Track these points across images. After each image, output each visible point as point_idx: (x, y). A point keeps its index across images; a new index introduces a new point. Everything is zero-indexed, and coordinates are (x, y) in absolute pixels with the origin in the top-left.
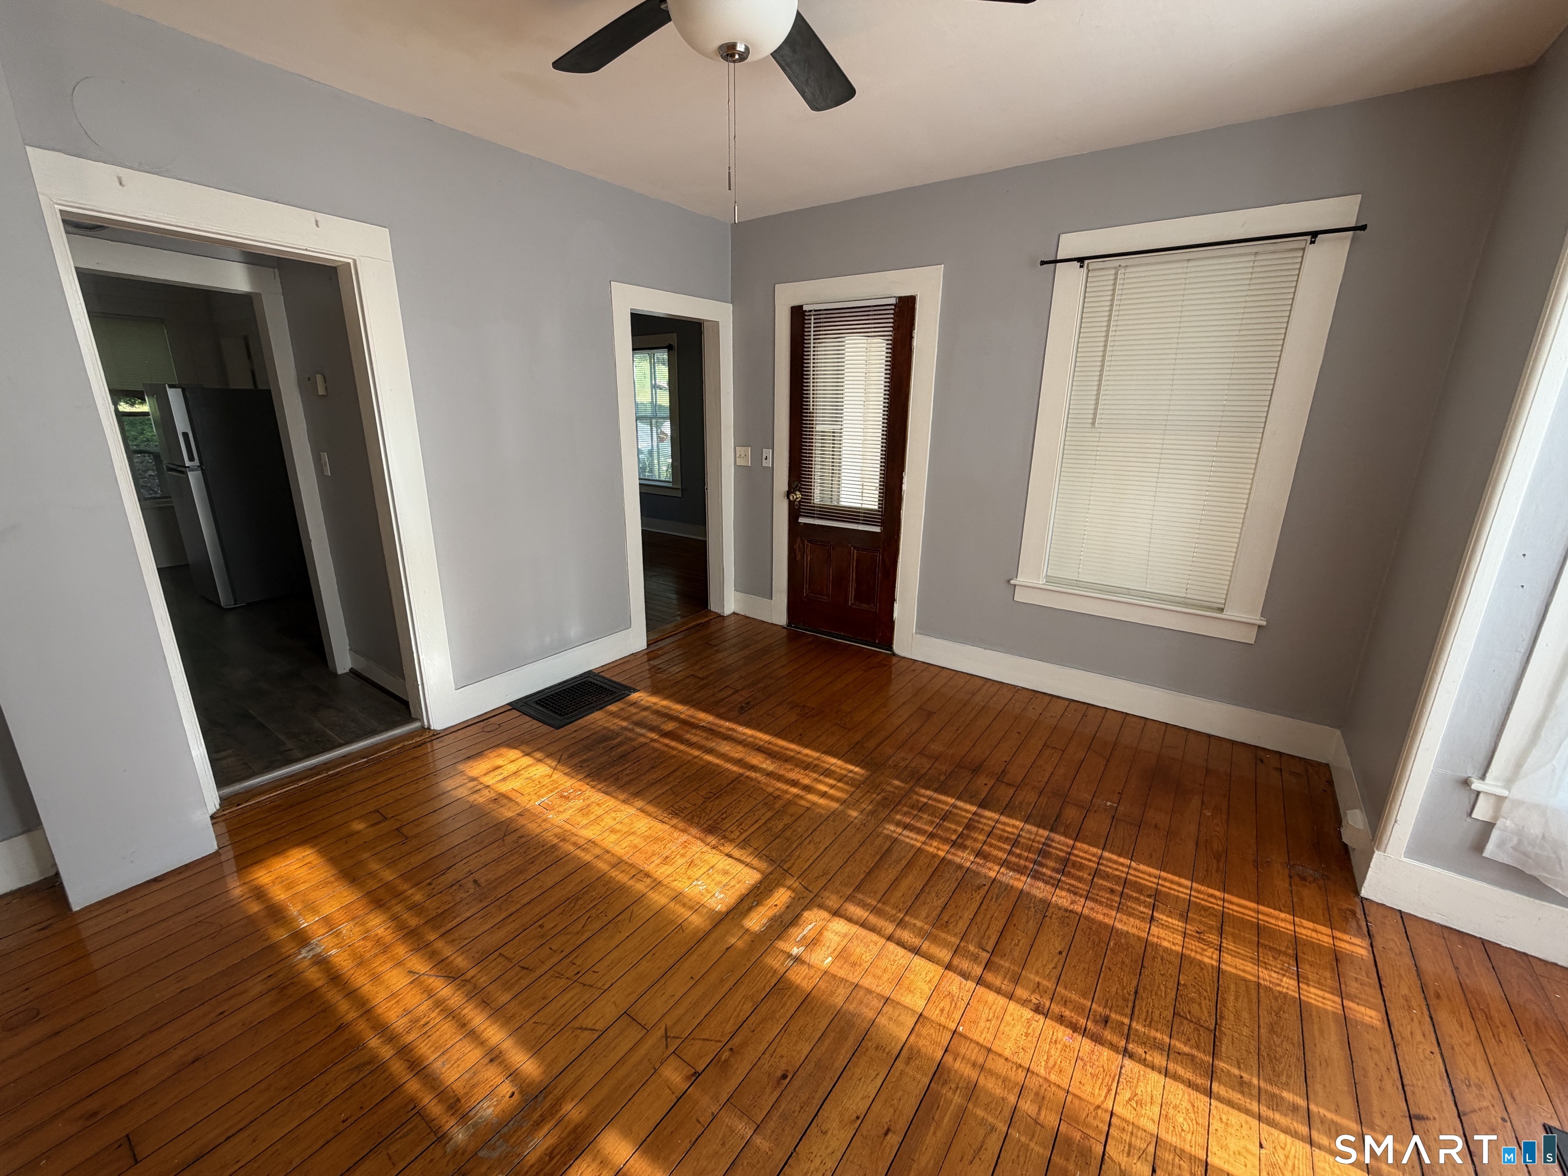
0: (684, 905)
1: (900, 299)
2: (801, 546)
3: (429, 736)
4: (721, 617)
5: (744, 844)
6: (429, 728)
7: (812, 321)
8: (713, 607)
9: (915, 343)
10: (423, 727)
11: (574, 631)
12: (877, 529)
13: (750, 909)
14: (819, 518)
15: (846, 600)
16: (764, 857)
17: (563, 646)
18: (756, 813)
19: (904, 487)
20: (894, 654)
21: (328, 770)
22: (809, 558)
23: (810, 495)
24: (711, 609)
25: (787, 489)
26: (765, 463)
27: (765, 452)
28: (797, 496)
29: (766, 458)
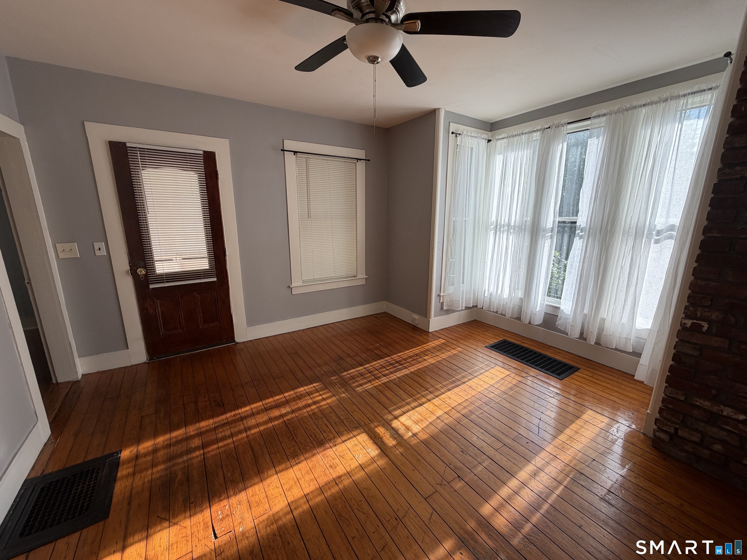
0: (369, 465)
1: (205, 152)
2: (151, 303)
4: (78, 382)
5: (340, 434)
7: (138, 155)
8: (62, 378)
12: (215, 279)
13: (383, 442)
15: (197, 326)
16: (353, 429)
18: (320, 423)
20: (237, 343)
22: (160, 310)
23: (154, 269)
24: (59, 381)
25: (128, 268)
26: (98, 253)
27: (97, 245)
28: (141, 272)
29: (100, 249)
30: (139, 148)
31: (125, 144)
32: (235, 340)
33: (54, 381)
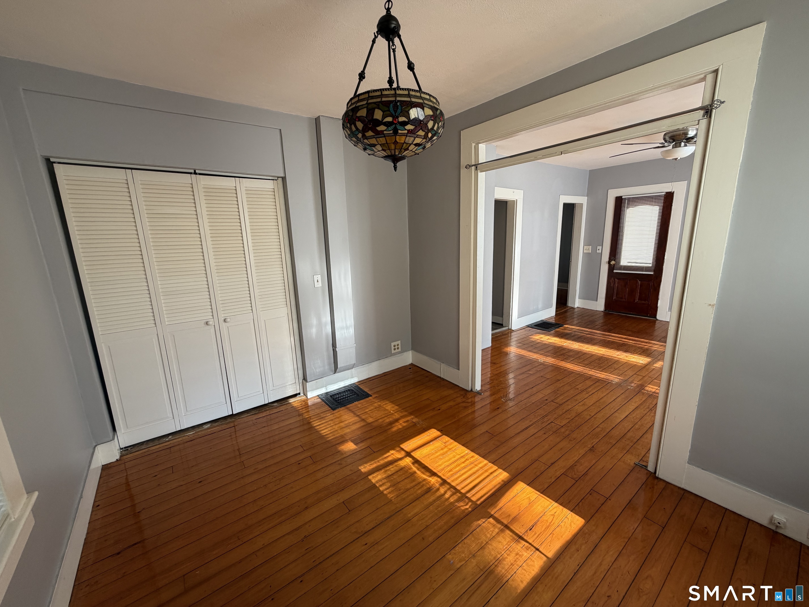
1: (667, 193)
2: (613, 280)
3: (511, 331)
4: (573, 308)
6: (511, 329)
7: (627, 201)
8: (570, 304)
9: (673, 207)
10: (509, 329)
11: (540, 306)
12: (652, 273)
14: (623, 270)
15: (635, 300)
17: (537, 311)
19: (665, 257)
20: (657, 320)
21: (497, 334)
22: (617, 285)
23: (619, 262)
24: (569, 306)
25: (608, 260)
26: (598, 251)
27: (598, 247)
28: (613, 262)
29: (599, 250)
30: (628, 198)
31: (621, 197)
32: (656, 317)
33: (567, 305)
